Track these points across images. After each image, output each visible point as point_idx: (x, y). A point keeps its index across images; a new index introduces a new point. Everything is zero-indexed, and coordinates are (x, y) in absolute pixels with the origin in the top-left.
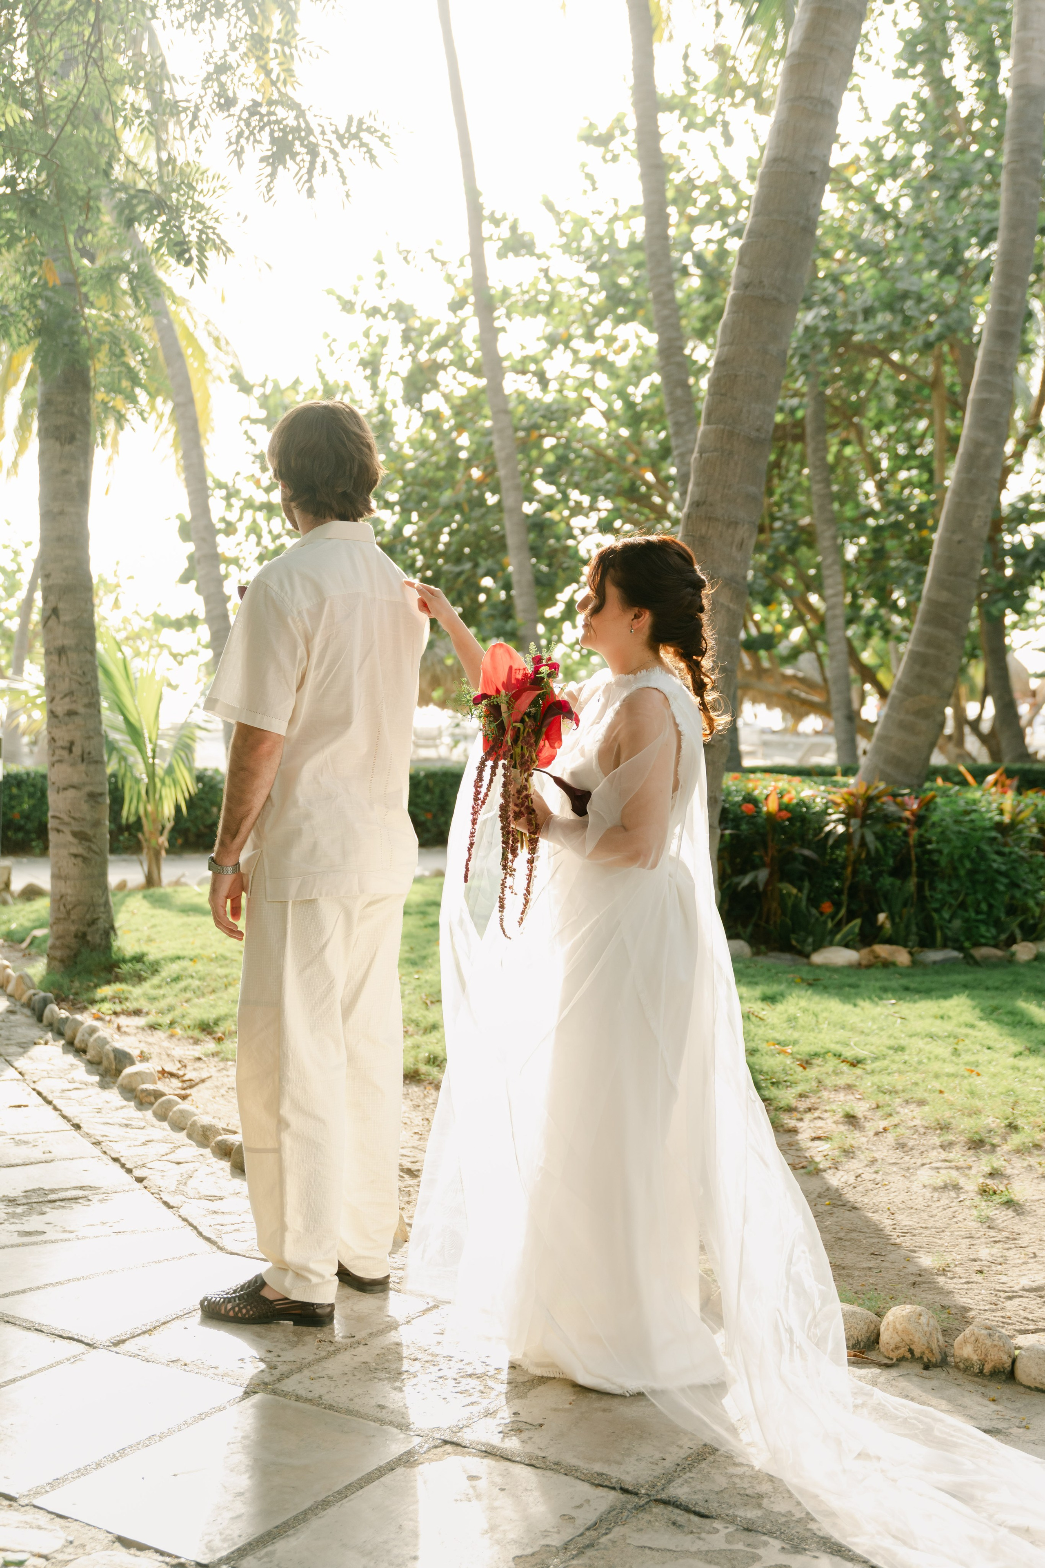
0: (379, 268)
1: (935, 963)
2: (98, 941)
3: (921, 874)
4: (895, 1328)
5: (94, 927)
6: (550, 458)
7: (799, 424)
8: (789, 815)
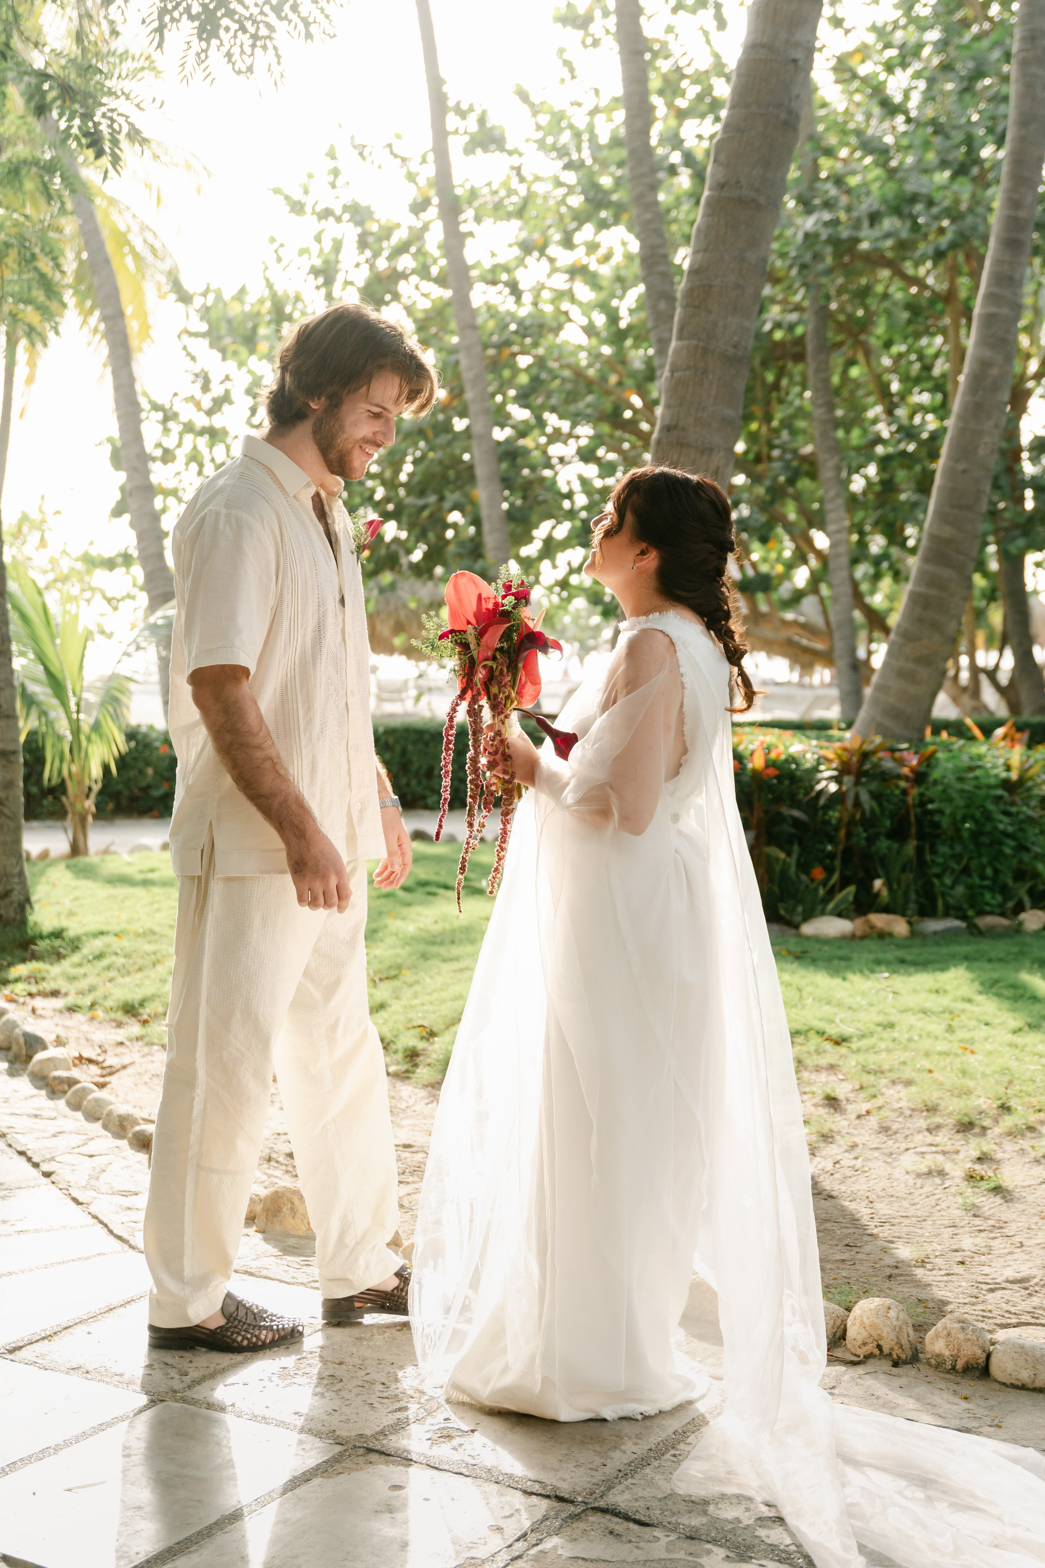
0: (332, 164)
1: (935, 933)
2: (12, 914)
3: (921, 837)
4: (862, 1323)
5: (7, 900)
6: (523, 379)
7: (800, 341)
8: (776, 772)
